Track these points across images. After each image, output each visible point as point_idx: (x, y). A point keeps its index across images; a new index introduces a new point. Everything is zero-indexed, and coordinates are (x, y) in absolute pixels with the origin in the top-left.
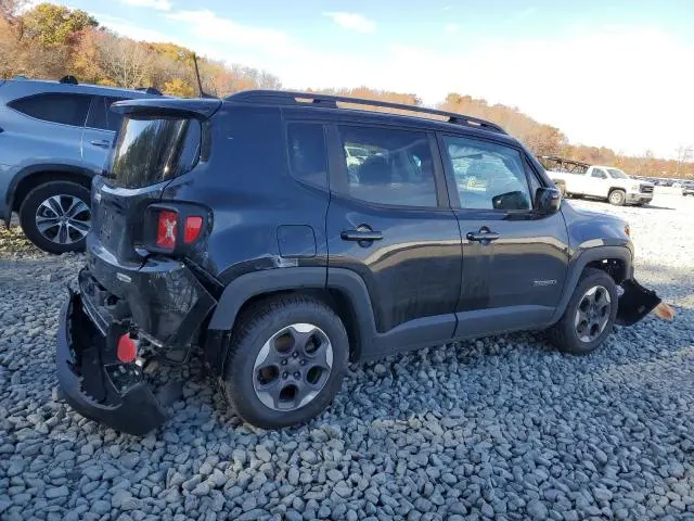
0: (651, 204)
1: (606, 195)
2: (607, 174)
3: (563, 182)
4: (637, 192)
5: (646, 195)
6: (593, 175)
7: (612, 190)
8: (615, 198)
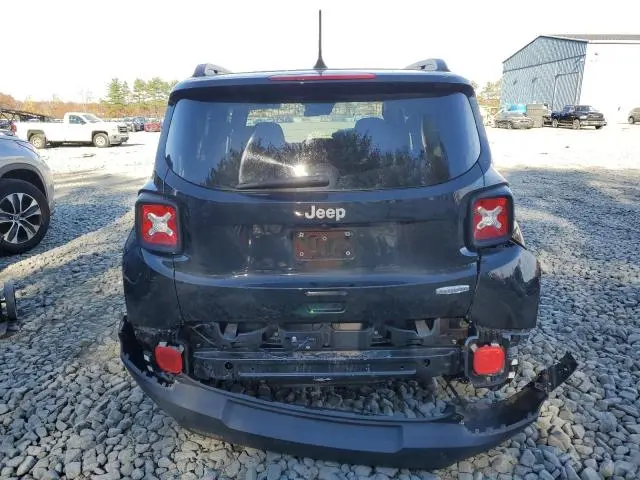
0: (129, 142)
1: (90, 140)
2: (85, 119)
3: (41, 132)
4: (117, 133)
5: (124, 135)
6: (71, 122)
7: (95, 134)
8: (99, 140)
